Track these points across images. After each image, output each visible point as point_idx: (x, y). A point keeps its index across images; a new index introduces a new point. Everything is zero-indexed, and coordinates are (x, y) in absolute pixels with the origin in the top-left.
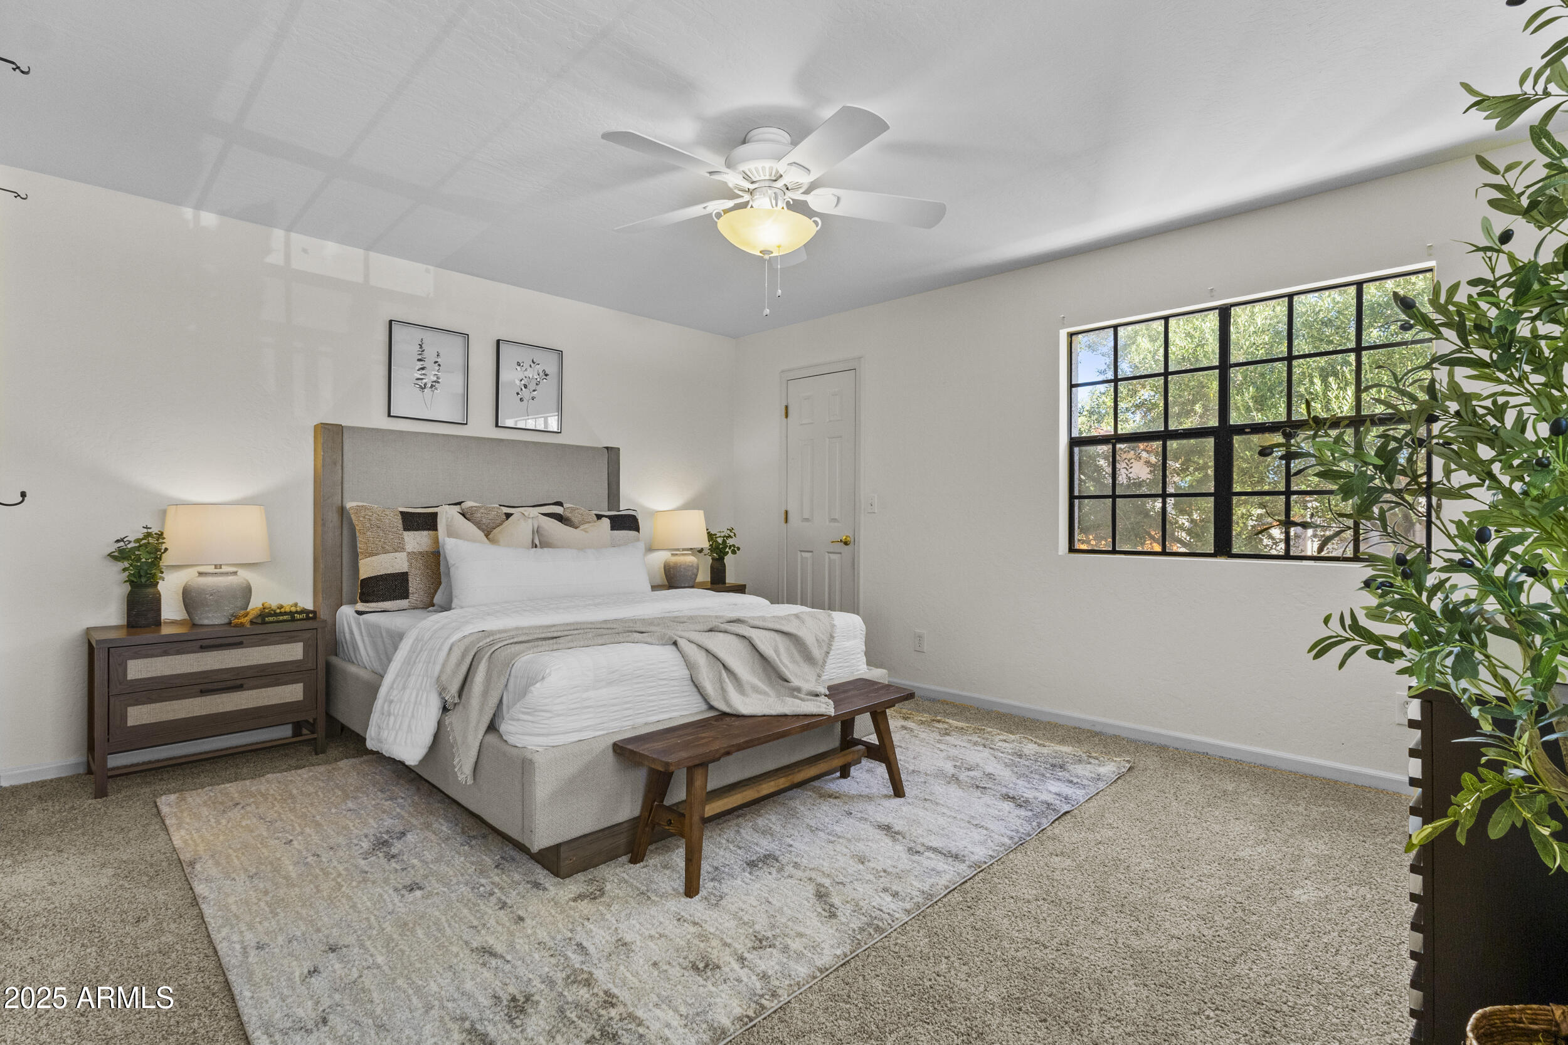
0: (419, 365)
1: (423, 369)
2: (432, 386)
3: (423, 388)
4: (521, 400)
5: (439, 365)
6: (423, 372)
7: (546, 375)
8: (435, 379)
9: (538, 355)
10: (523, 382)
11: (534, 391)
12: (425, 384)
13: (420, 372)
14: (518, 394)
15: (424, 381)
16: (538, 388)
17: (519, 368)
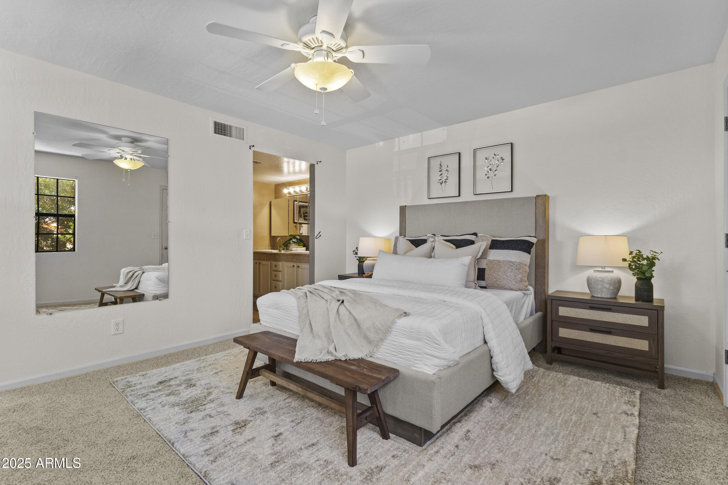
0: (440, 173)
1: (441, 175)
2: (445, 181)
3: (441, 183)
4: (488, 178)
5: (448, 171)
6: (442, 176)
7: (503, 160)
8: (446, 178)
9: (497, 150)
10: (489, 168)
11: (496, 171)
12: (442, 181)
13: (440, 177)
14: (486, 175)
15: (442, 180)
16: (498, 168)
17: (486, 161)
